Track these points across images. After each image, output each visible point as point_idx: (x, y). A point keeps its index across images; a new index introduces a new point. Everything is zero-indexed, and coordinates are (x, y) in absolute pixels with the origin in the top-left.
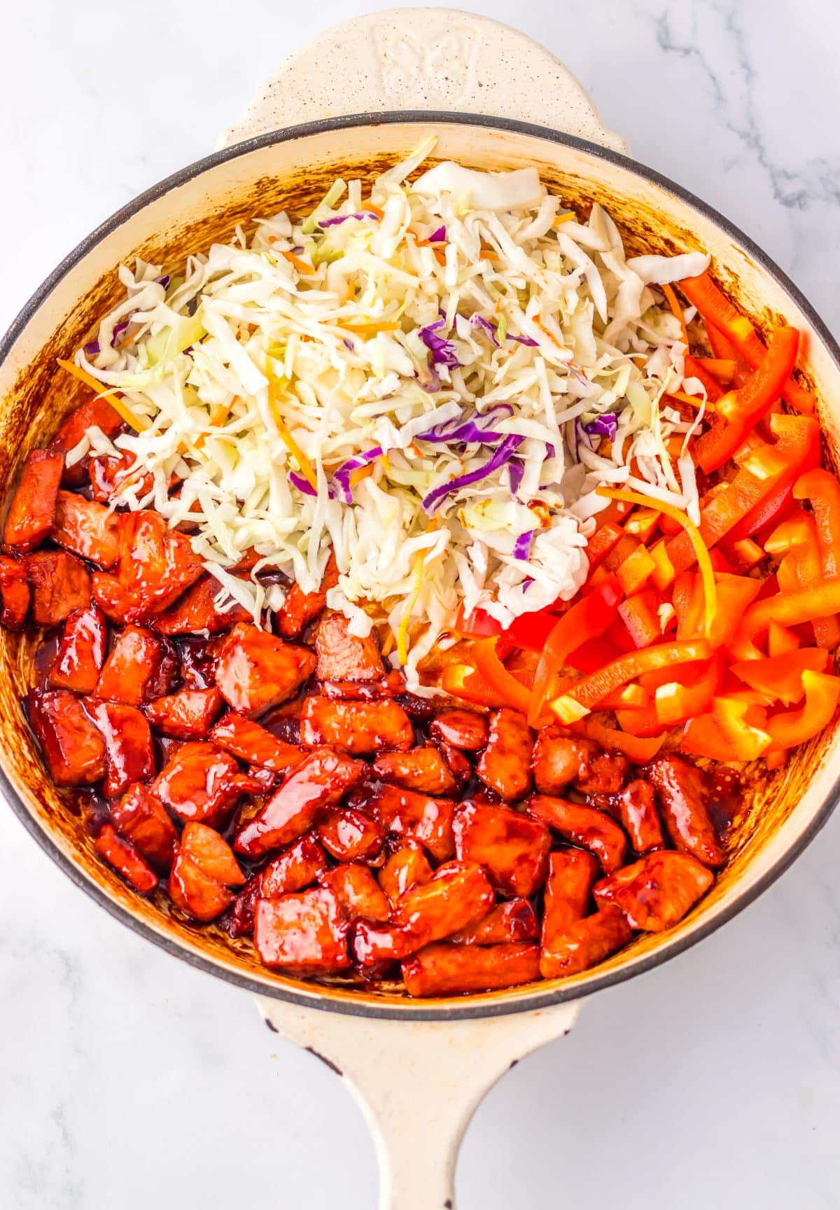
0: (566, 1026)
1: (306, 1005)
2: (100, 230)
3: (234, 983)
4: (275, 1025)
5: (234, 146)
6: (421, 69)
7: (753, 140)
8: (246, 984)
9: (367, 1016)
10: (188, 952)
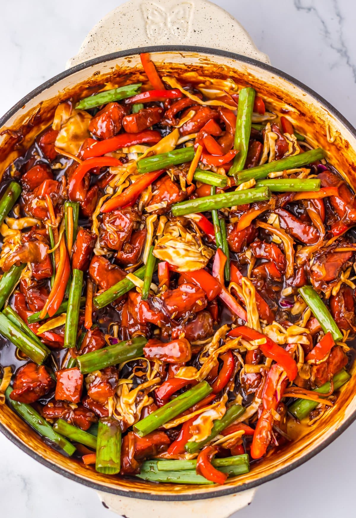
0: (249, 501)
1: (121, 495)
2: (10, 112)
3: (86, 485)
4: (107, 505)
5: (74, 67)
6: (165, 24)
7: (344, 53)
8: (92, 485)
9: (151, 500)
10: (63, 470)
